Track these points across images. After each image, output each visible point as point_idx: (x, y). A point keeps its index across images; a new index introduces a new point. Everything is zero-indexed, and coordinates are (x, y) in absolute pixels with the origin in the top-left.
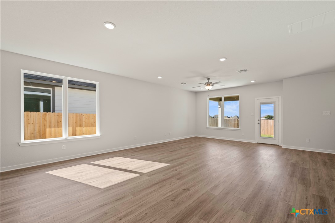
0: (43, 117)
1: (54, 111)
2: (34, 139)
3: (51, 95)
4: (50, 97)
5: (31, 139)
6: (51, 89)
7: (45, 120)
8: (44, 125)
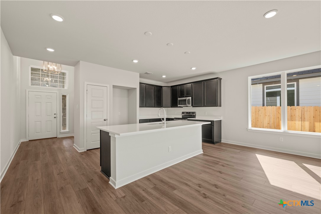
0: (277, 111)
1: (298, 105)
2: (270, 128)
3: (295, 89)
4: (294, 90)
5: (268, 128)
6: (295, 83)
7: (279, 113)
8: (278, 118)
